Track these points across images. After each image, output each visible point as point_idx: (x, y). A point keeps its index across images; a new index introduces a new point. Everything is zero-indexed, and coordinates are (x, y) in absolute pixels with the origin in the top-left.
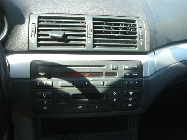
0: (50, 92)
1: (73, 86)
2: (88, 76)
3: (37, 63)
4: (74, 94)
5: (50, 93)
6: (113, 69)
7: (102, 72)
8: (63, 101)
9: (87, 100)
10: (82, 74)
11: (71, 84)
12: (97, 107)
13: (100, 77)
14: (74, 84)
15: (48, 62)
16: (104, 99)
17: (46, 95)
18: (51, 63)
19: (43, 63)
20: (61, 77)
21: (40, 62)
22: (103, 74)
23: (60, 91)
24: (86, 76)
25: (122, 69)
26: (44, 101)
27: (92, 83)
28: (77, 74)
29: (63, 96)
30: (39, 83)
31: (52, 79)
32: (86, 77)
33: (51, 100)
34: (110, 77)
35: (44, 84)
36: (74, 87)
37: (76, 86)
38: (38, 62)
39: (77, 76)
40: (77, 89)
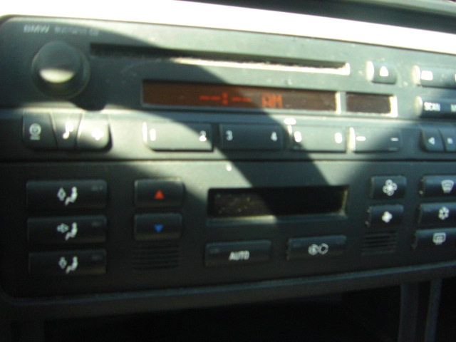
0: (96, 178)
1: (212, 151)
2: (277, 107)
3: (26, 29)
4: (213, 192)
5: (98, 185)
6: (377, 81)
7: (333, 93)
8: (159, 228)
9: (270, 219)
10: (249, 95)
11: (203, 138)
12: (313, 250)
13: (326, 112)
14: (216, 140)
15: (88, 29)
16: (342, 213)
17: (74, 195)
18: (103, 33)
19: (57, 30)
20: (154, 106)
21: (42, 24)
22: (339, 99)
23: (144, 175)
24: (268, 107)
25: (411, 83)
26: (62, 228)
27: (298, 139)
28: (225, 95)
29: (159, 200)
30: (35, 131)
31: (108, 111)
32: (267, 110)
33: (97, 221)
34: (367, 114)
35: (66, 136)
36: (217, 154)
37: (223, 151)
38: (36, 24)
39: (225, 102)
40: (229, 167)
